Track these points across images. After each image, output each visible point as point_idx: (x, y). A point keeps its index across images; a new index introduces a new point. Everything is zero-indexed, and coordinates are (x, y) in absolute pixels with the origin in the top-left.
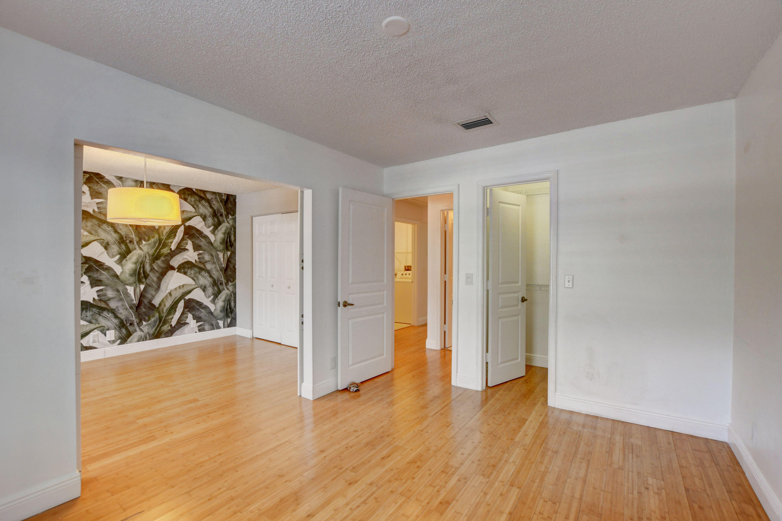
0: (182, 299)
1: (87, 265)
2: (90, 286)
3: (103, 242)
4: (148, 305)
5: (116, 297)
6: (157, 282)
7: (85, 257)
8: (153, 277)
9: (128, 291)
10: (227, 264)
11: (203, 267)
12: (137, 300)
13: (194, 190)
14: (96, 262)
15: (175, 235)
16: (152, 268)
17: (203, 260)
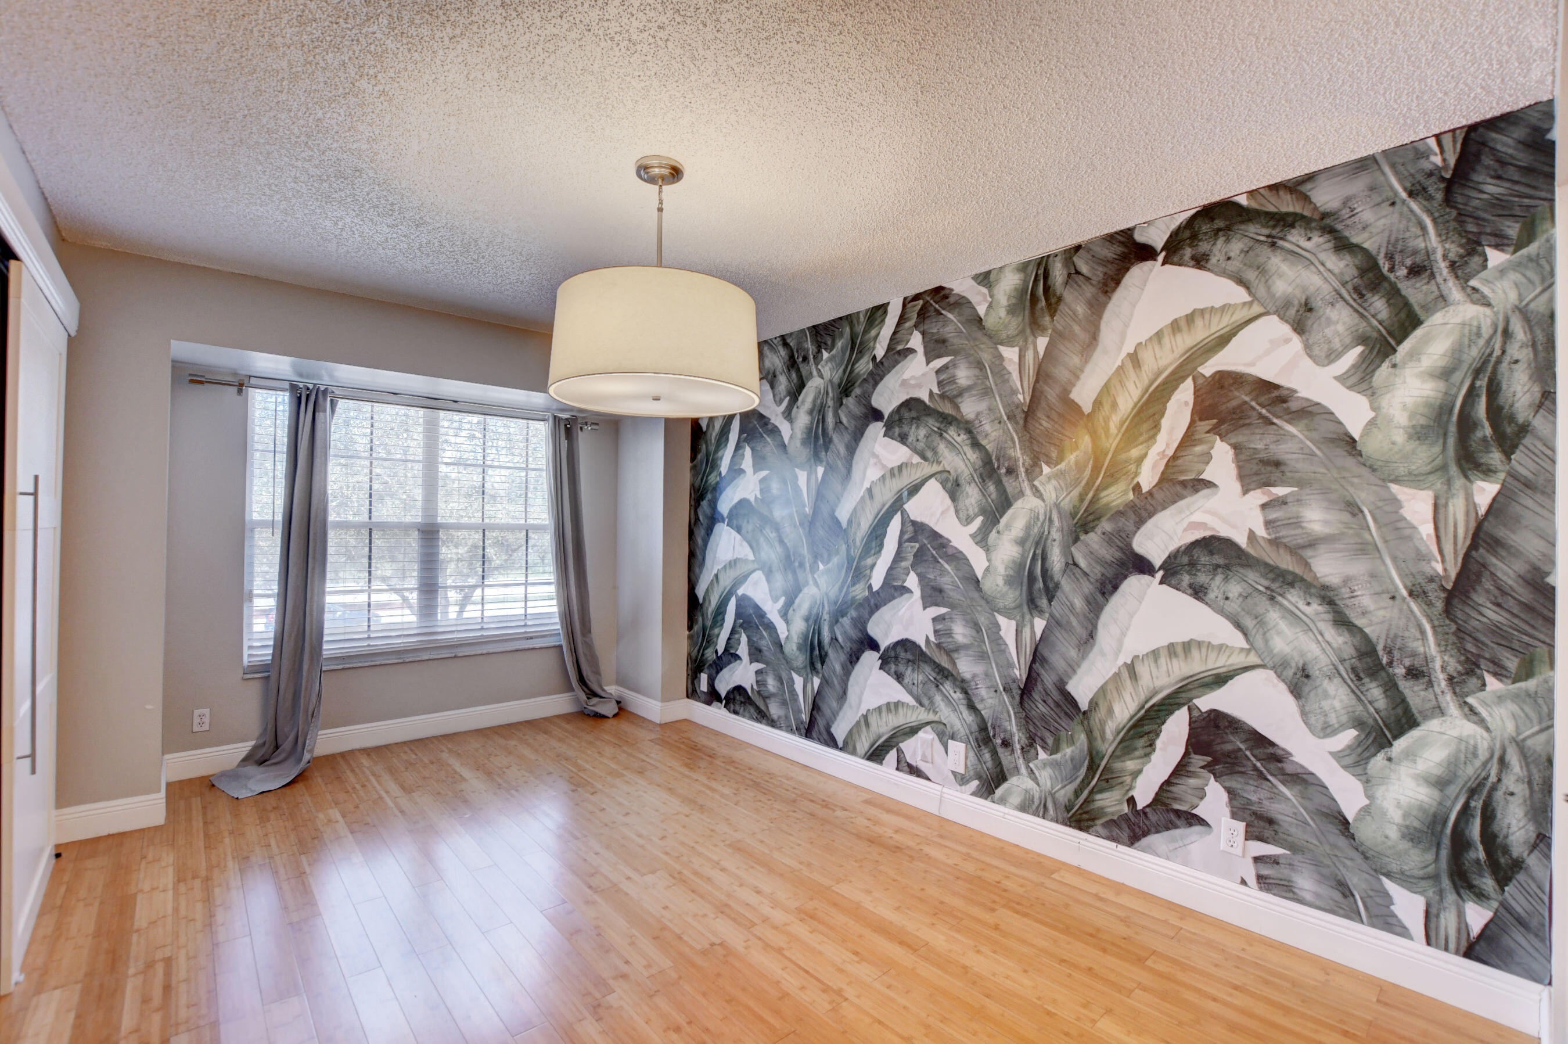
0: (1184, 704)
1: (917, 545)
2: (920, 602)
3: (947, 480)
4: (1056, 695)
5: (972, 644)
6: (1084, 615)
7: (914, 523)
8: (1071, 597)
9: (1002, 633)
10: (1467, 556)
11: (1291, 568)
12: (1023, 667)
13: (1243, 200)
14: (935, 535)
15: (1157, 427)
16: (1071, 562)
17: (1293, 532)
